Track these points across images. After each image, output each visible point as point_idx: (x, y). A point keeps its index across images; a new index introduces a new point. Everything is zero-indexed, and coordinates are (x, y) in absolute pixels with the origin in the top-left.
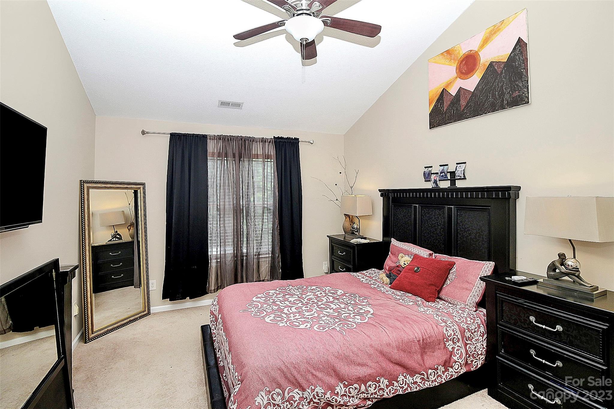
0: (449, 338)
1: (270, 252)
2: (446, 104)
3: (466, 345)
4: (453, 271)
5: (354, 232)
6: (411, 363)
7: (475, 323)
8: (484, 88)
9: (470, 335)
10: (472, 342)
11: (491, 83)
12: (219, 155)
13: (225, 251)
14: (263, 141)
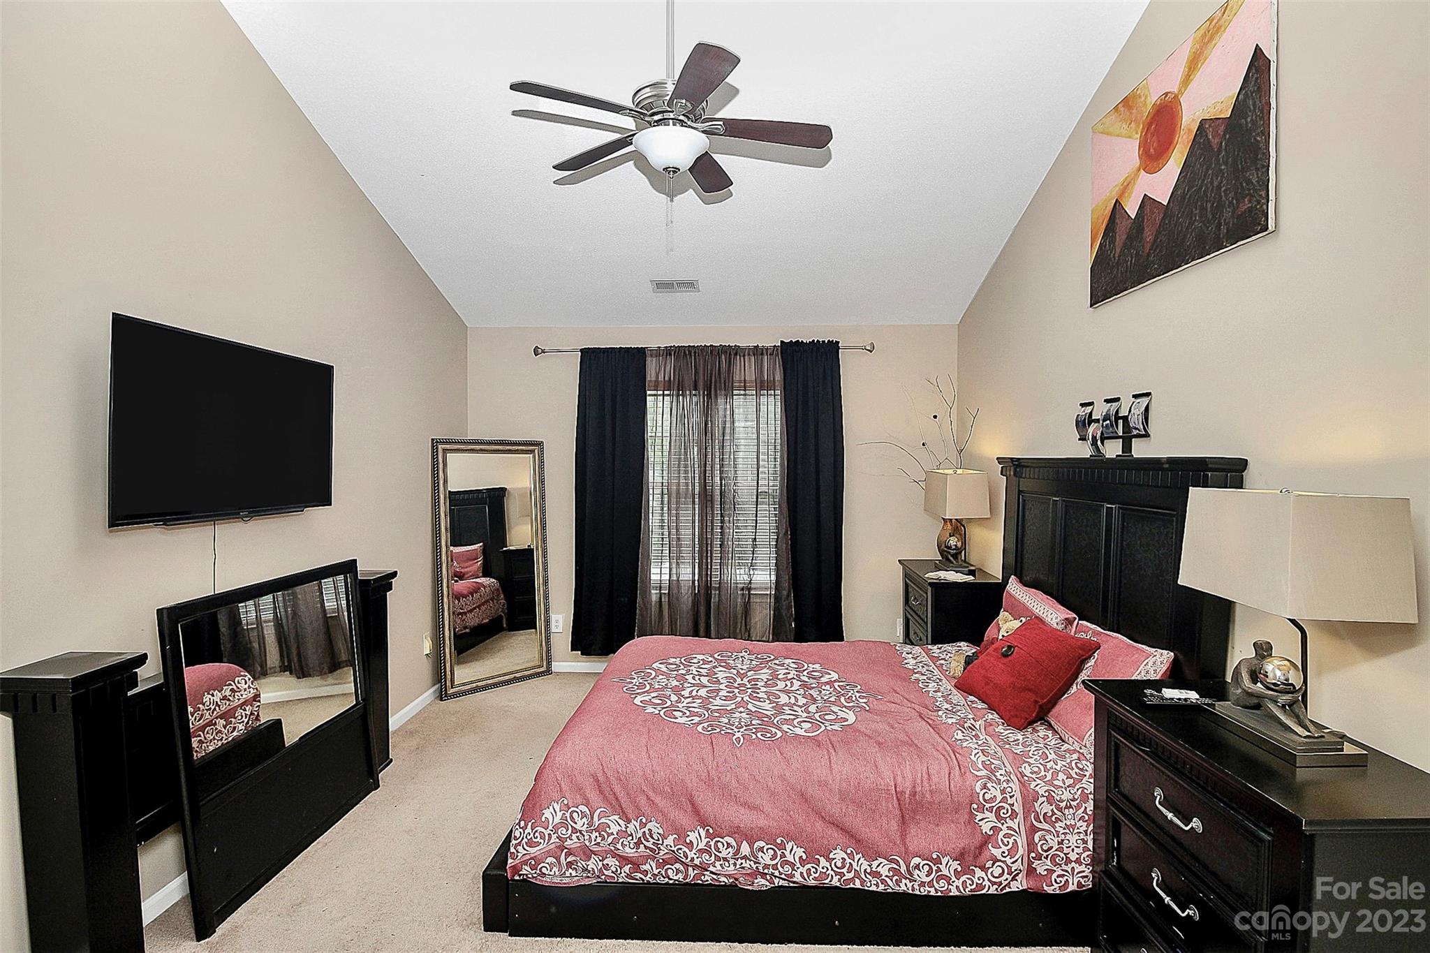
0: (988, 806)
1: (773, 586)
2: (1121, 237)
3: (1033, 830)
4: (1089, 664)
5: (949, 556)
6: (869, 832)
7: (1077, 787)
8: (1187, 194)
9: (1052, 810)
10: (1054, 827)
11: (1199, 180)
12: (668, 386)
13: (678, 575)
14: (757, 351)
